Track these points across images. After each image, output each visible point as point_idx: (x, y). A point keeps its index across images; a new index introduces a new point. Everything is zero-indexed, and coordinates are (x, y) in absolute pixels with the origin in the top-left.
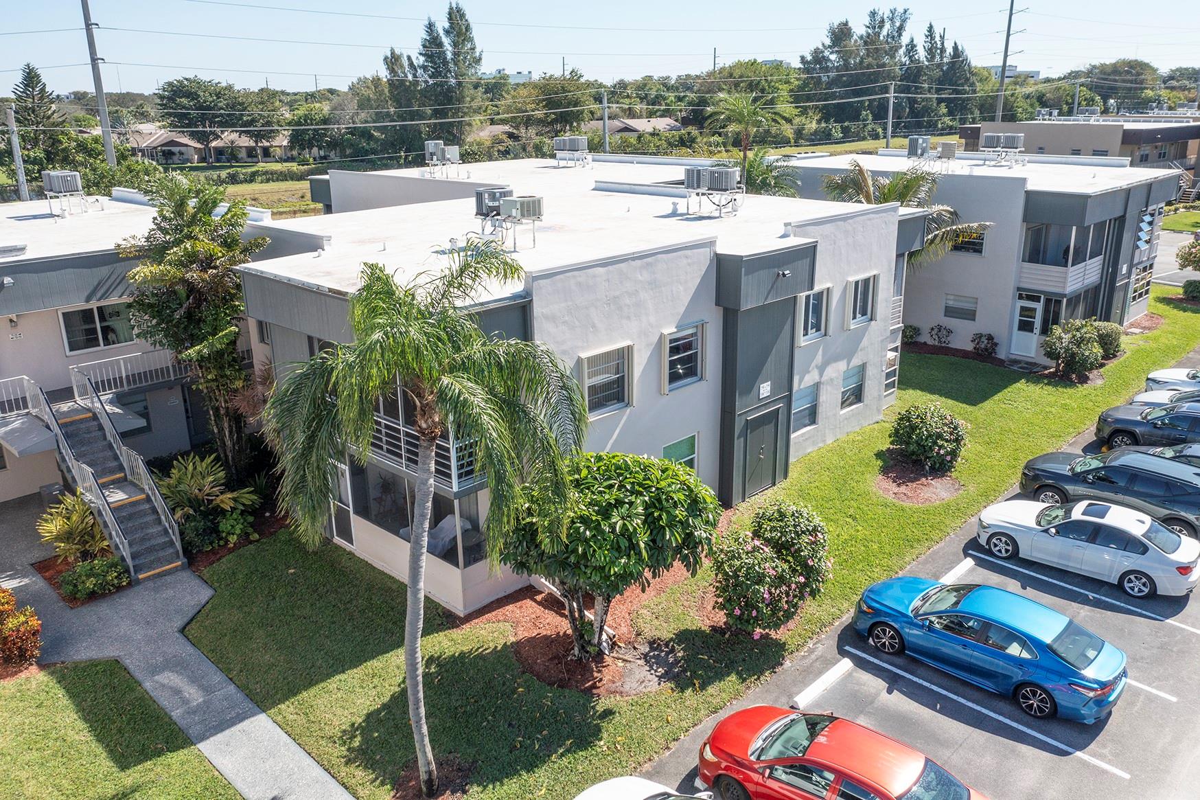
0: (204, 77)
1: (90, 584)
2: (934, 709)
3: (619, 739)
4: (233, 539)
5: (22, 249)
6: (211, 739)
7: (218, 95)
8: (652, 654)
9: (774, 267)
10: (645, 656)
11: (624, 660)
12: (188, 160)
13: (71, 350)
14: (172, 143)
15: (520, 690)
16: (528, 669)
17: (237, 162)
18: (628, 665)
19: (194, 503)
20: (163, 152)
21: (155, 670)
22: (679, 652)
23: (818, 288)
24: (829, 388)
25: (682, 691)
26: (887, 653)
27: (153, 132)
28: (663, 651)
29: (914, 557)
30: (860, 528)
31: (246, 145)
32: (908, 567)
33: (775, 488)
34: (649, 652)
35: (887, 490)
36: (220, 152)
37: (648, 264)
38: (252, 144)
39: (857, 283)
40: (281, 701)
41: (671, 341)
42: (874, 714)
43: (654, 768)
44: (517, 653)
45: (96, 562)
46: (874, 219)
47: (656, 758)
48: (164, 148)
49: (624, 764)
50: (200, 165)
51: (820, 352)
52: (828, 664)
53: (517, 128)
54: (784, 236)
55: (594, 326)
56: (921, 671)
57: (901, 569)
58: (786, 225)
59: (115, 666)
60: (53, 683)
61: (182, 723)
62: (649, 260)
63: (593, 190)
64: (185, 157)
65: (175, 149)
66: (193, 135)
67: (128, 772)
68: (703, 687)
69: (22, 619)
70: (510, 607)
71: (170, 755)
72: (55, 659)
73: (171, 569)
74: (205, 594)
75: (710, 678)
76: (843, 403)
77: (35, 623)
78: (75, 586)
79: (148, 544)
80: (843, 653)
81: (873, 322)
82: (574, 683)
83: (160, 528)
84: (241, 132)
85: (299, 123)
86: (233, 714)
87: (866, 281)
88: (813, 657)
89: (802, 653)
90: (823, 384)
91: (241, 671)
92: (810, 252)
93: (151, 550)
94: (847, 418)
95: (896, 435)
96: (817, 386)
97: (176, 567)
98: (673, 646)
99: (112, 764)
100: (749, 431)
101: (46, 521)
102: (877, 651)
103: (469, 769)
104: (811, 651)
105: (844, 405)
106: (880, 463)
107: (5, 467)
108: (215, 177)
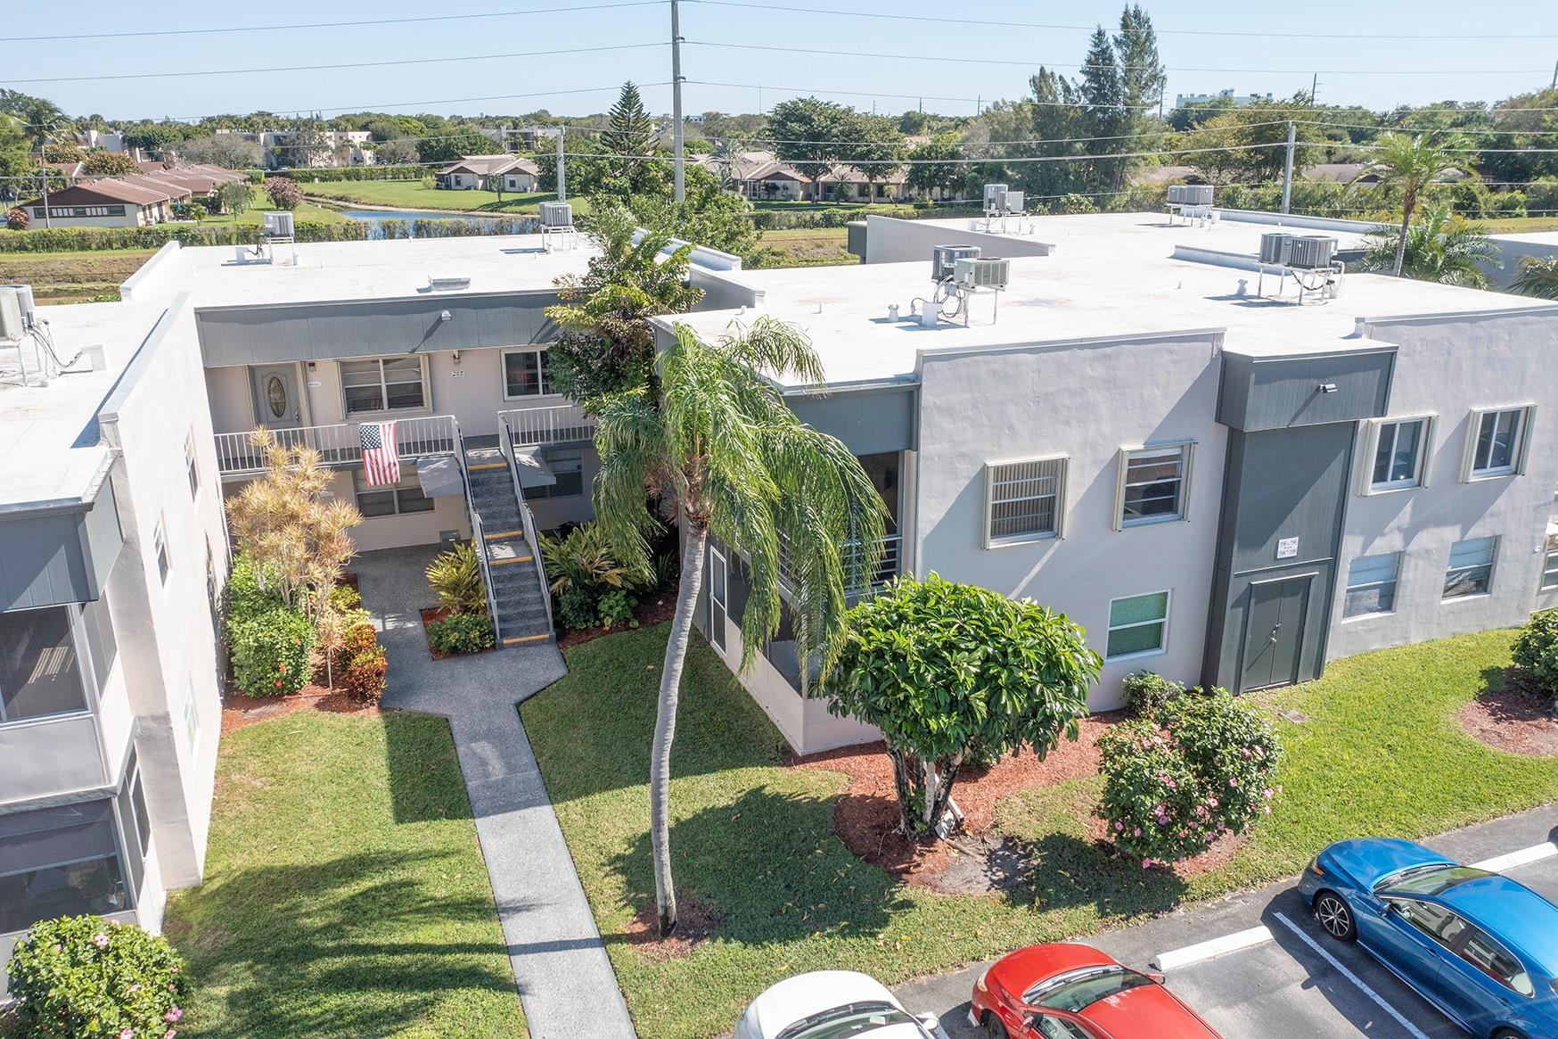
0: (822, 98)
1: (453, 638)
2: (1360, 1026)
3: (904, 937)
4: (608, 621)
5: (466, 283)
6: (492, 817)
7: (834, 120)
8: (1001, 853)
9: (1314, 378)
10: (992, 852)
11: (961, 851)
12: (792, 197)
13: (509, 395)
14: (778, 176)
15: (819, 851)
16: (840, 832)
17: (846, 201)
18: (963, 858)
19: (579, 575)
20: (767, 185)
21: (475, 737)
22: (1036, 859)
23: (1398, 414)
24: (1421, 563)
25: (1014, 905)
26: (1332, 935)
27: (762, 162)
28: (1017, 853)
29: (1462, 823)
30: (1393, 765)
31: (859, 180)
32: (1444, 834)
33: (1293, 687)
34: (1000, 850)
35: (1472, 723)
36: (828, 188)
37: (1104, 356)
38: (865, 179)
39: (1489, 418)
40: (572, 798)
41: (1131, 462)
42: (1264, 1007)
43: (931, 983)
44: (839, 809)
45: (465, 617)
46: (1533, 323)
47: (940, 973)
48: (768, 181)
49: (895, 967)
50: (805, 202)
51: (1408, 508)
52: (1238, 924)
53: (1206, 169)
54: (1354, 336)
55: (1011, 428)
56: (1372, 973)
57: (1430, 834)
58: (1358, 320)
59: (443, 725)
60: (381, 726)
61: (472, 794)
62: (1107, 350)
63: (1172, 257)
64: (789, 192)
65: (780, 183)
66: (799, 168)
67: (401, 826)
68: (1044, 908)
69: (371, 656)
70: (858, 759)
71: (445, 821)
72: (396, 704)
73: (537, 640)
74: (558, 671)
75: (1061, 900)
76: (1447, 590)
77: (380, 663)
78: (440, 637)
79: (521, 610)
80: (1268, 918)
81: (1519, 477)
82: (885, 861)
83: (537, 595)
84: (854, 165)
85: (921, 157)
86: (523, 798)
87: (1513, 416)
88: (1222, 913)
89: (1209, 905)
90: (1410, 555)
91: (551, 758)
92: (1384, 362)
93: (522, 616)
94: (1452, 611)
95: (1524, 650)
96: (1397, 559)
97: (543, 639)
98: (1032, 850)
99: (391, 815)
100: (1253, 600)
101: (437, 566)
102: (1319, 931)
103: (719, 921)
104: (1224, 905)
105: (1450, 592)
106: (1483, 684)
107: (433, 509)
108: (808, 218)
